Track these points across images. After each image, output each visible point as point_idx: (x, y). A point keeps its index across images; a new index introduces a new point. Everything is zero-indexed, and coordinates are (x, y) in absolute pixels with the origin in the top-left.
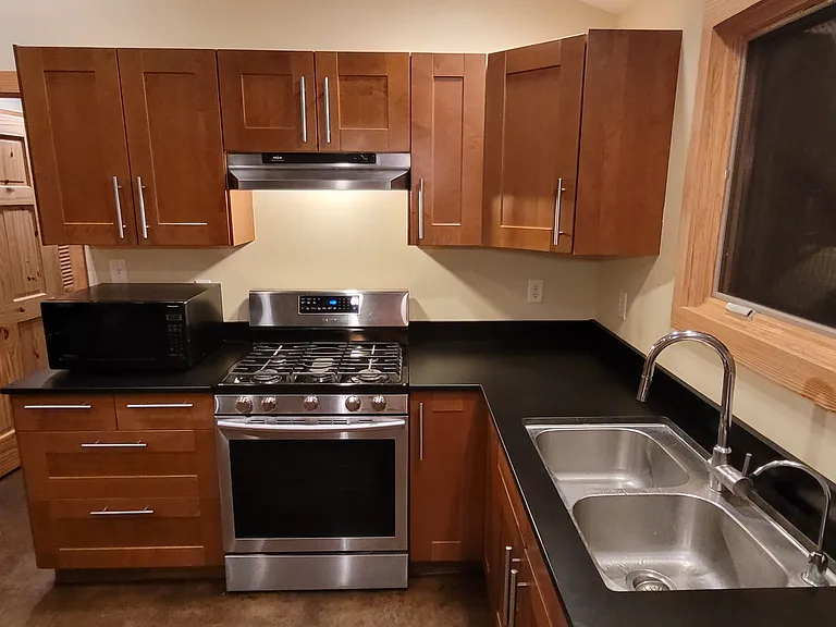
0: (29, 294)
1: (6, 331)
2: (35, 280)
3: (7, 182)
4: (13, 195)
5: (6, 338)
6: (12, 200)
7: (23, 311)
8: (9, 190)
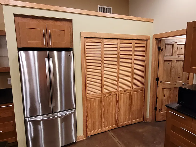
0: (178, 81)
1: (171, 89)
2: (180, 78)
3: (179, 55)
4: (180, 58)
5: (171, 90)
6: (179, 59)
7: (176, 85)
8: (179, 57)
